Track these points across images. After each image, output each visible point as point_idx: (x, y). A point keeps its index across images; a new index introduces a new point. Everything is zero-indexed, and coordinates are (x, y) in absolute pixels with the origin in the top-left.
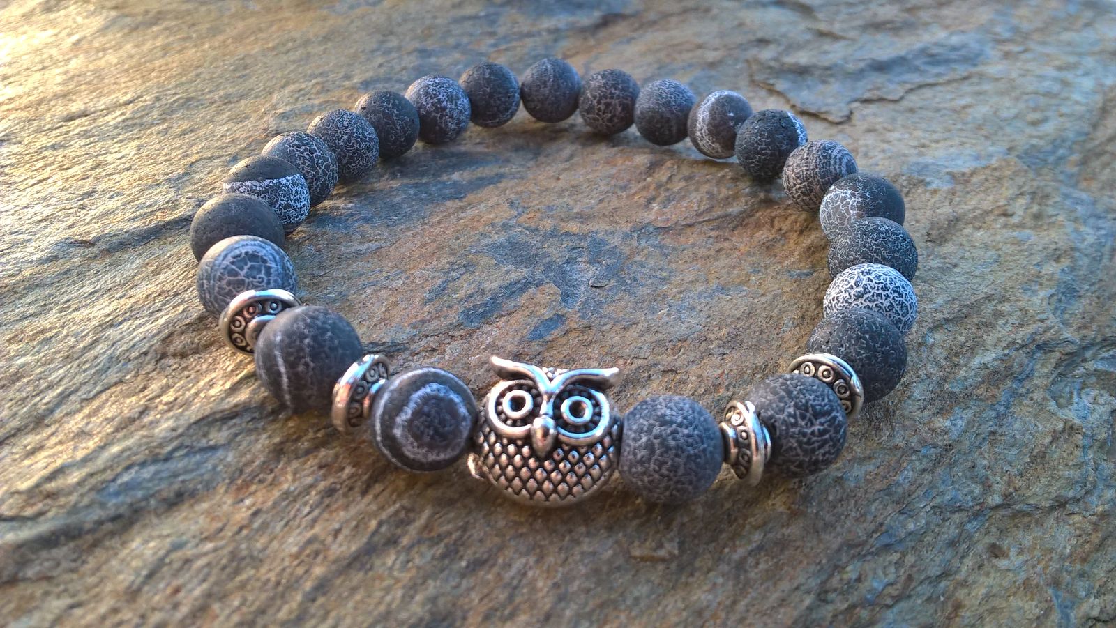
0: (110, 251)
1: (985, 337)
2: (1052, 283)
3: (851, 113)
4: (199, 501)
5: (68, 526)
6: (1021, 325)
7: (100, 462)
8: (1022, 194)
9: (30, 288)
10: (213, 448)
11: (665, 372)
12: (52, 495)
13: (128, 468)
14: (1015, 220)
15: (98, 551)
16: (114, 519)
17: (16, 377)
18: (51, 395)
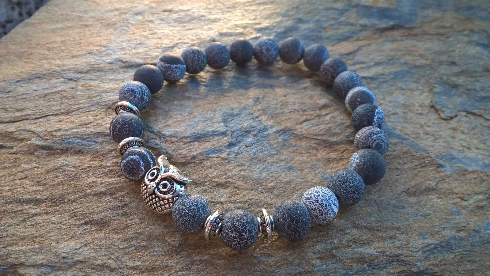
0: (126, 67)
1: (376, 243)
2: (439, 239)
3: (456, 116)
4: (83, 155)
5: (50, 146)
6: (398, 248)
7: (69, 133)
8: (485, 194)
9: (99, 71)
10: (96, 142)
11: (235, 188)
12: (53, 136)
13: (74, 137)
14: (465, 203)
15: (53, 157)
16: (61, 150)
17: (73, 97)
18: (77, 106)
